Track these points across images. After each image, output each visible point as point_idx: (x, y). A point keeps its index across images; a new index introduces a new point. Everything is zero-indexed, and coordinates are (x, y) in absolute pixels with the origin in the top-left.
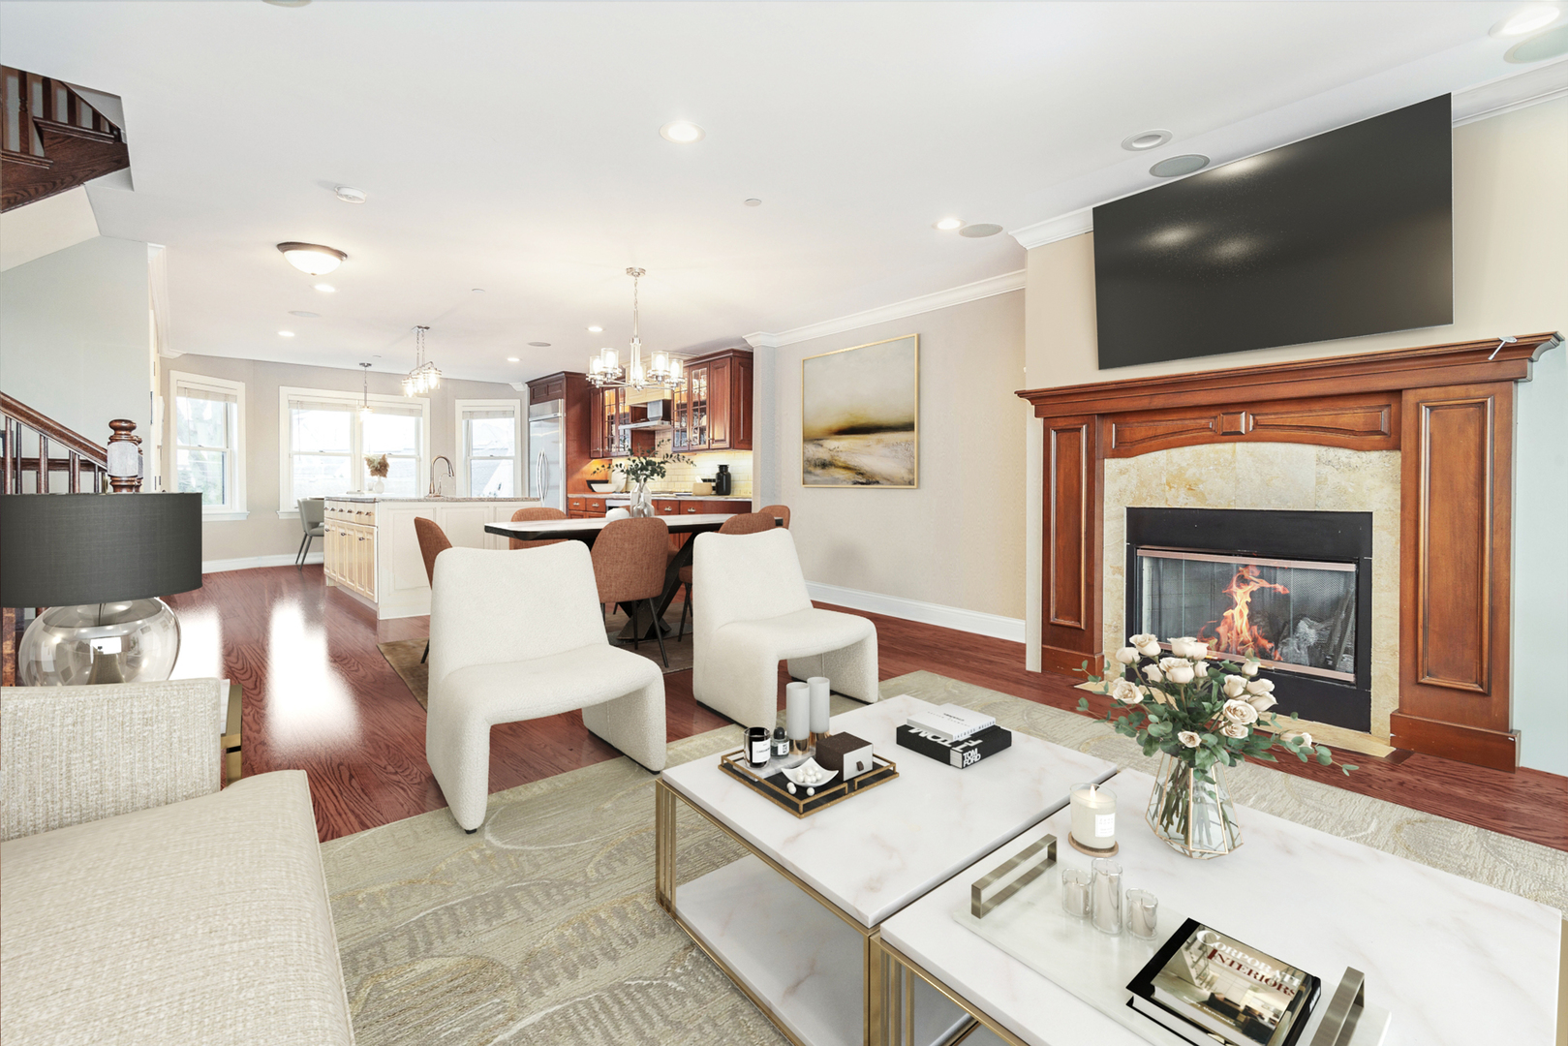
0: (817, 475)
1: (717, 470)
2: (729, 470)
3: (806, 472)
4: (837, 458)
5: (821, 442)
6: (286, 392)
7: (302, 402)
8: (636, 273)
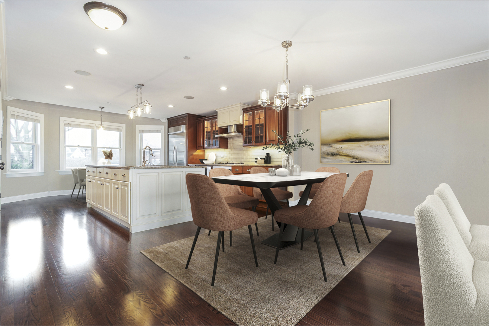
0: (329, 159)
3: (323, 157)
5: (331, 145)
6: (63, 119)
7: (70, 124)
8: (287, 45)
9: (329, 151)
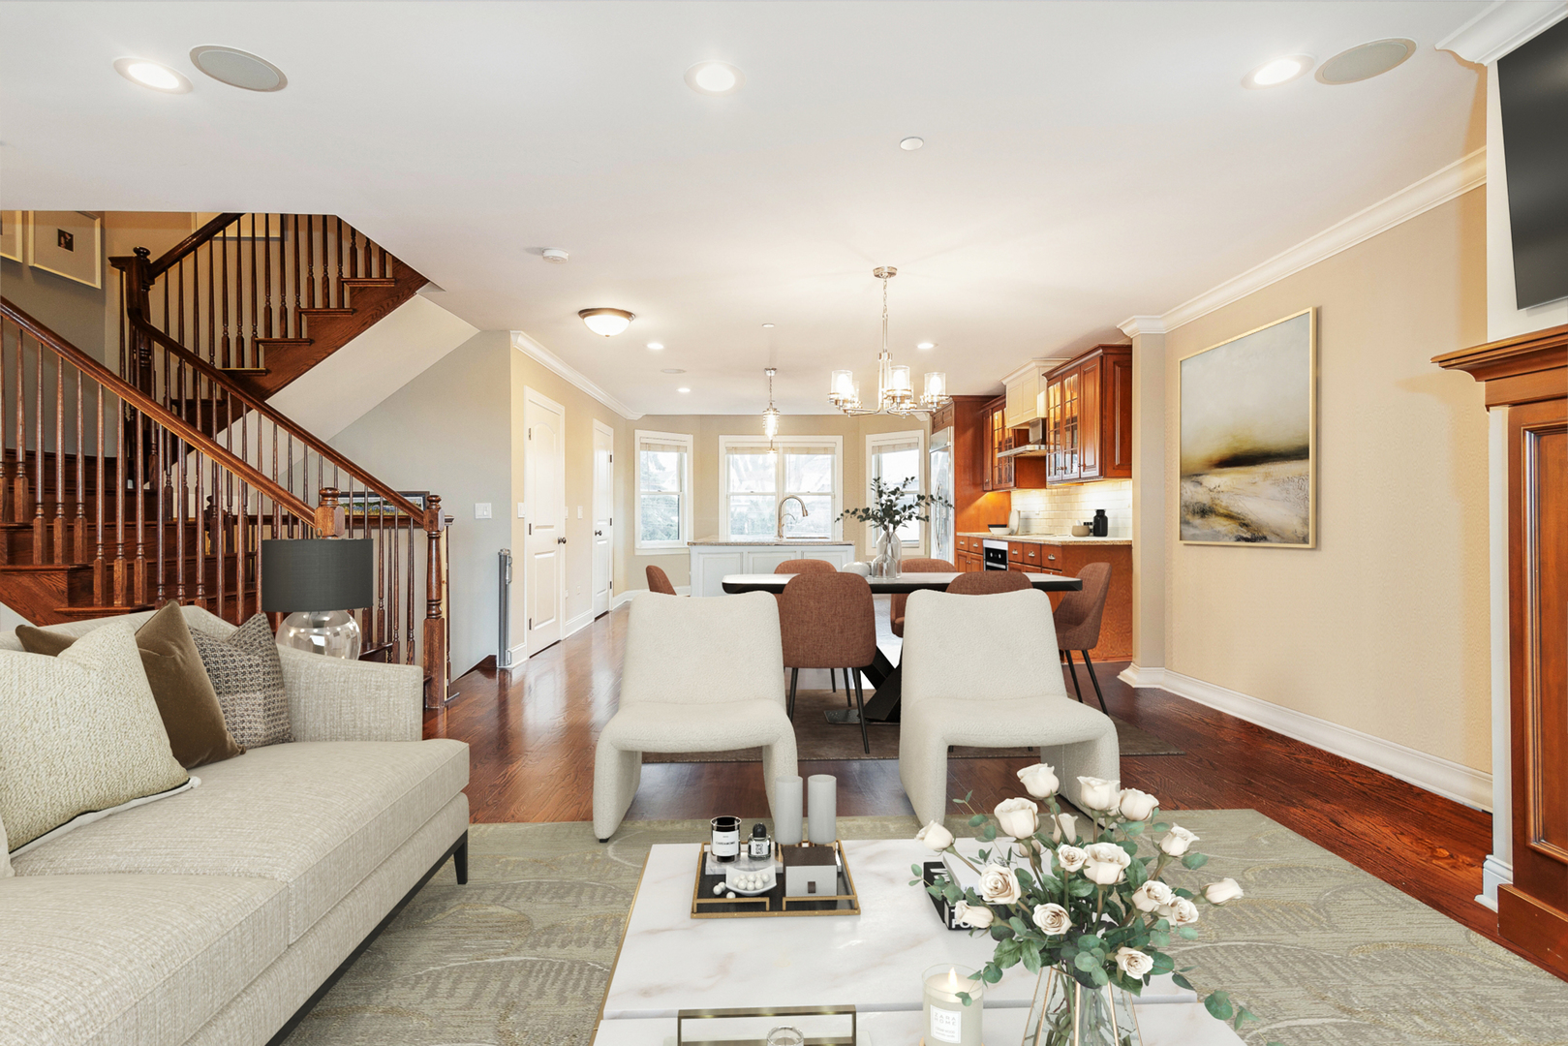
0: (1195, 527)
1: (1095, 514)
2: (1106, 514)
3: (1184, 522)
4: (1217, 502)
5: (1200, 478)
6: (724, 441)
7: (736, 448)
8: (885, 274)
9: (1195, 501)
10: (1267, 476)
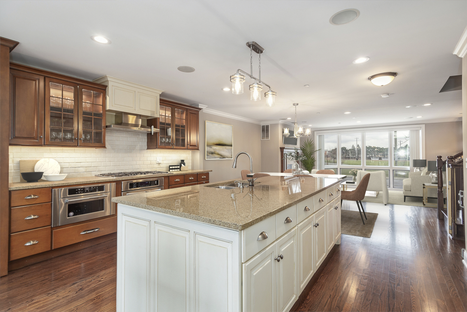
0: (210, 156)
4: (215, 152)
5: (211, 147)
9: (211, 151)
10: (225, 148)
